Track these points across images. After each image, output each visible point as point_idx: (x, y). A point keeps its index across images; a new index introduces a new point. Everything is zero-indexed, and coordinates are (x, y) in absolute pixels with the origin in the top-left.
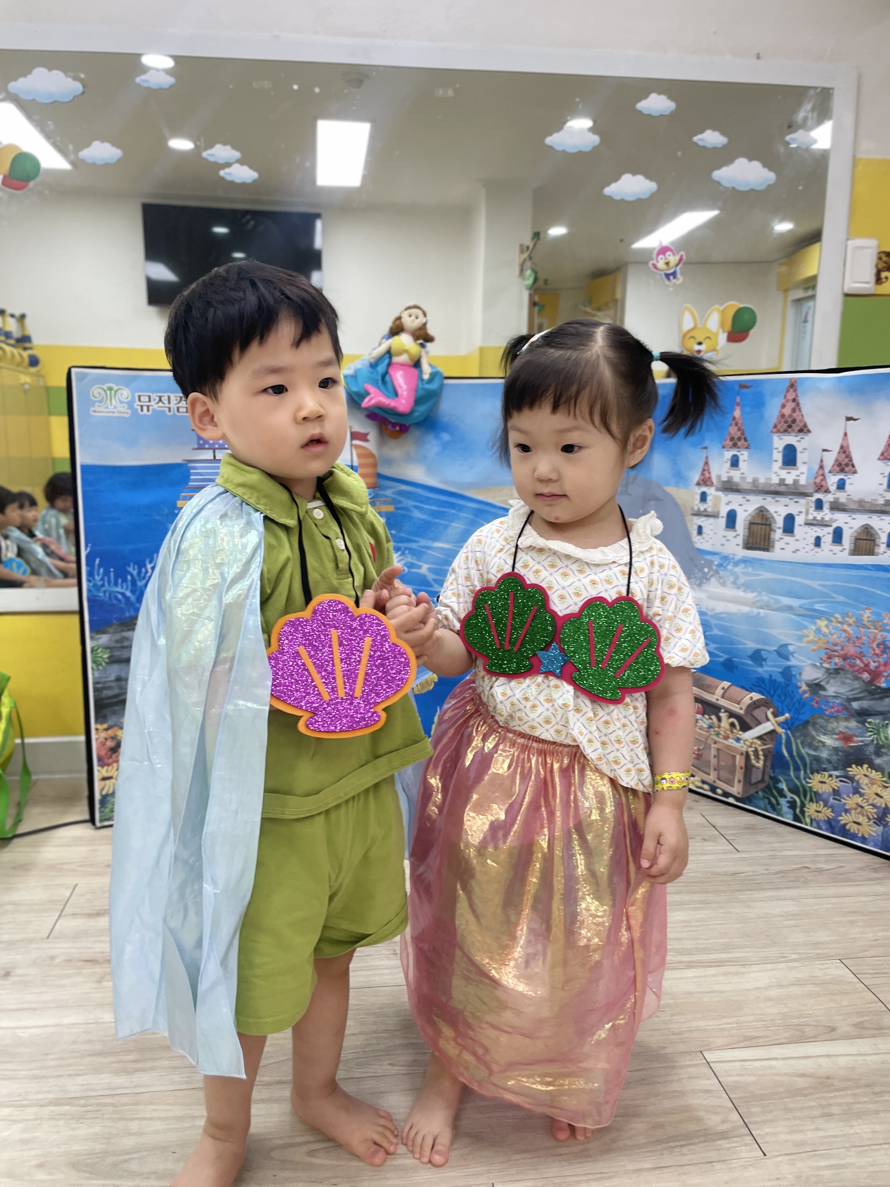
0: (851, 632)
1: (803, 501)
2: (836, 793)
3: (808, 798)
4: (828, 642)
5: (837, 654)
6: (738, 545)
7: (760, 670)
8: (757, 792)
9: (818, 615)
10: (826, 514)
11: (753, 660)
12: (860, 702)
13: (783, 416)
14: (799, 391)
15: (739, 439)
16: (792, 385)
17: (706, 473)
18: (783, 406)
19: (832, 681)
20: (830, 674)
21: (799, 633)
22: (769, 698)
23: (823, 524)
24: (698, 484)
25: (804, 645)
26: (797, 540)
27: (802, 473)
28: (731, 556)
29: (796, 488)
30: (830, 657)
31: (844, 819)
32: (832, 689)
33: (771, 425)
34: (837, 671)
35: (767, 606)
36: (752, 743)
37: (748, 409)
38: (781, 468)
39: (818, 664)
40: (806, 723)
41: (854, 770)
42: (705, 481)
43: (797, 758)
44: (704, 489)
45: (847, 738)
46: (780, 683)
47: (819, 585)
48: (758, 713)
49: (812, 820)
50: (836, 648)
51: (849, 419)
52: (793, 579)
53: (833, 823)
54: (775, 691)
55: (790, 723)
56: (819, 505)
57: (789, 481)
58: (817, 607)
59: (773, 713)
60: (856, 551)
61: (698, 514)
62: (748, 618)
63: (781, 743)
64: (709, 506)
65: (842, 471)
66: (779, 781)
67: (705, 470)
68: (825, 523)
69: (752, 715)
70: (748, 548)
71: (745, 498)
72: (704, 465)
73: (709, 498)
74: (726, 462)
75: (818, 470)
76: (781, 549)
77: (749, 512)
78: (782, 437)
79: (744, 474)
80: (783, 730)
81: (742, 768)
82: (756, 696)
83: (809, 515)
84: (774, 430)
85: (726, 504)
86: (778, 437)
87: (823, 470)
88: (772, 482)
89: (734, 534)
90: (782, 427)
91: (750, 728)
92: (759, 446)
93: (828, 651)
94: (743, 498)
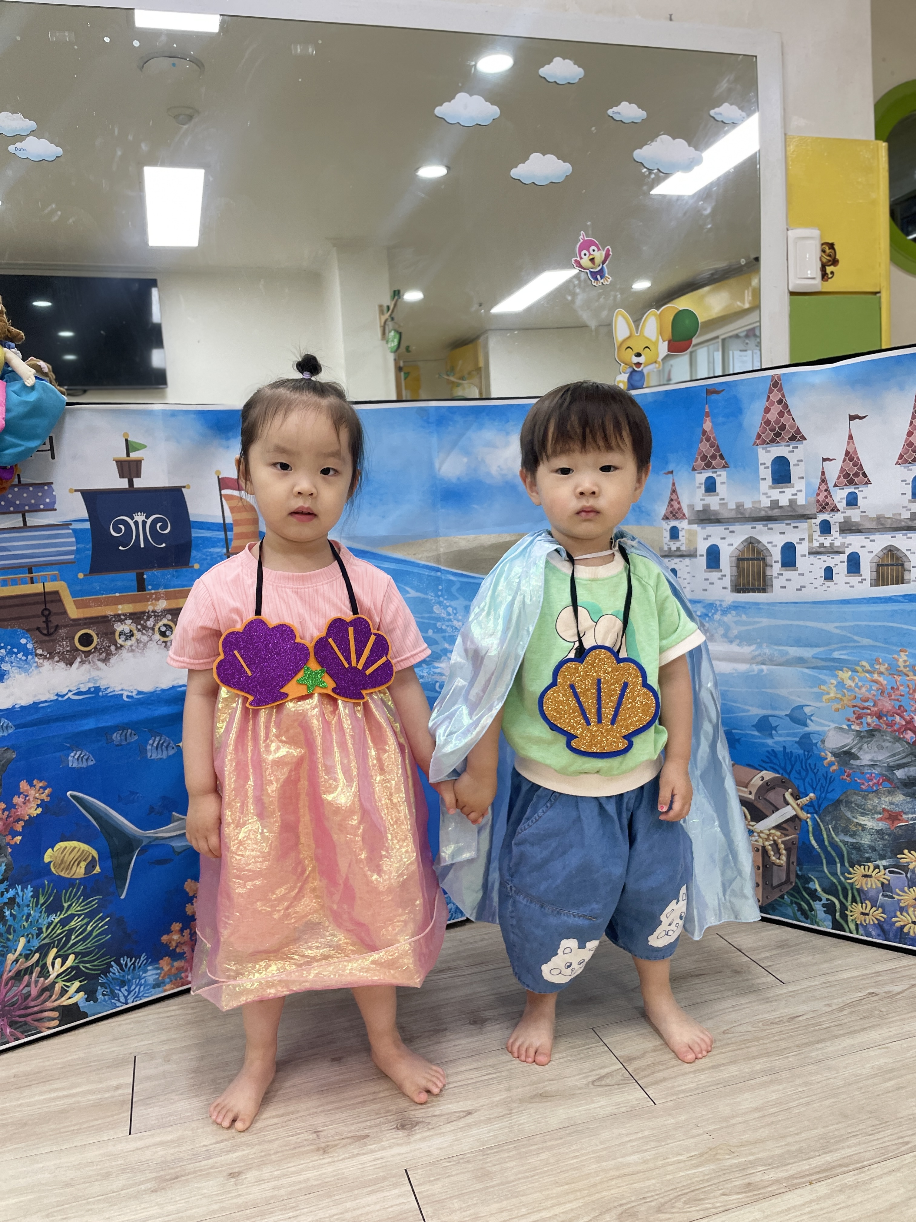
0: (885, 682)
1: (804, 525)
2: (886, 888)
3: (850, 898)
4: (855, 697)
5: (869, 711)
6: (724, 588)
7: (770, 742)
8: (782, 897)
9: (839, 665)
10: (836, 538)
11: (758, 731)
12: (906, 769)
13: (768, 422)
14: (785, 391)
15: (714, 457)
16: (776, 384)
17: (675, 504)
18: (767, 410)
19: (865, 746)
20: (862, 738)
21: (816, 690)
22: (786, 776)
23: (834, 551)
24: (666, 518)
25: (824, 704)
26: (802, 575)
27: (801, 491)
28: (718, 603)
29: (794, 510)
30: (859, 717)
31: (900, 920)
32: (866, 757)
33: (754, 436)
34: (871, 733)
35: (771, 661)
36: (769, 835)
37: (720, 419)
38: (770, 487)
39: (845, 727)
40: (839, 802)
41: (907, 857)
42: (674, 513)
43: (829, 849)
44: (674, 523)
45: (893, 817)
47: (837, 627)
48: (771, 796)
49: (857, 925)
50: (866, 704)
51: (852, 418)
52: (801, 623)
53: (886, 927)
54: (793, 766)
55: (816, 804)
56: (825, 528)
57: (784, 501)
58: (836, 655)
59: (792, 794)
60: (880, 580)
61: (669, 555)
62: (747, 677)
63: (808, 831)
64: (682, 543)
65: (851, 482)
66: (809, 880)
67: (672, 500)
68: (836, 549)
69: (765, 799)
70: (738, 591)
71: (728, 529)
72: (671, 494)
73: (681, 534)
74: (698, 487)
75: (820, 485)
76: (782, 587)
77: (735, 546)
78: (768, 449)
79: (723, 499)
80: (809, 815)
81: (759, 868)
82: (768, 775)
83: (814, 542)
84: (758, 442)
85: (705, 539)
86: (763, 449)
87: (827, 484)
88: (762, 506)
89: (719, 575)
90: (767, 437)
91: (764, 816)
92: (740, 464)
93: (857, 709)
94: (725, 529)
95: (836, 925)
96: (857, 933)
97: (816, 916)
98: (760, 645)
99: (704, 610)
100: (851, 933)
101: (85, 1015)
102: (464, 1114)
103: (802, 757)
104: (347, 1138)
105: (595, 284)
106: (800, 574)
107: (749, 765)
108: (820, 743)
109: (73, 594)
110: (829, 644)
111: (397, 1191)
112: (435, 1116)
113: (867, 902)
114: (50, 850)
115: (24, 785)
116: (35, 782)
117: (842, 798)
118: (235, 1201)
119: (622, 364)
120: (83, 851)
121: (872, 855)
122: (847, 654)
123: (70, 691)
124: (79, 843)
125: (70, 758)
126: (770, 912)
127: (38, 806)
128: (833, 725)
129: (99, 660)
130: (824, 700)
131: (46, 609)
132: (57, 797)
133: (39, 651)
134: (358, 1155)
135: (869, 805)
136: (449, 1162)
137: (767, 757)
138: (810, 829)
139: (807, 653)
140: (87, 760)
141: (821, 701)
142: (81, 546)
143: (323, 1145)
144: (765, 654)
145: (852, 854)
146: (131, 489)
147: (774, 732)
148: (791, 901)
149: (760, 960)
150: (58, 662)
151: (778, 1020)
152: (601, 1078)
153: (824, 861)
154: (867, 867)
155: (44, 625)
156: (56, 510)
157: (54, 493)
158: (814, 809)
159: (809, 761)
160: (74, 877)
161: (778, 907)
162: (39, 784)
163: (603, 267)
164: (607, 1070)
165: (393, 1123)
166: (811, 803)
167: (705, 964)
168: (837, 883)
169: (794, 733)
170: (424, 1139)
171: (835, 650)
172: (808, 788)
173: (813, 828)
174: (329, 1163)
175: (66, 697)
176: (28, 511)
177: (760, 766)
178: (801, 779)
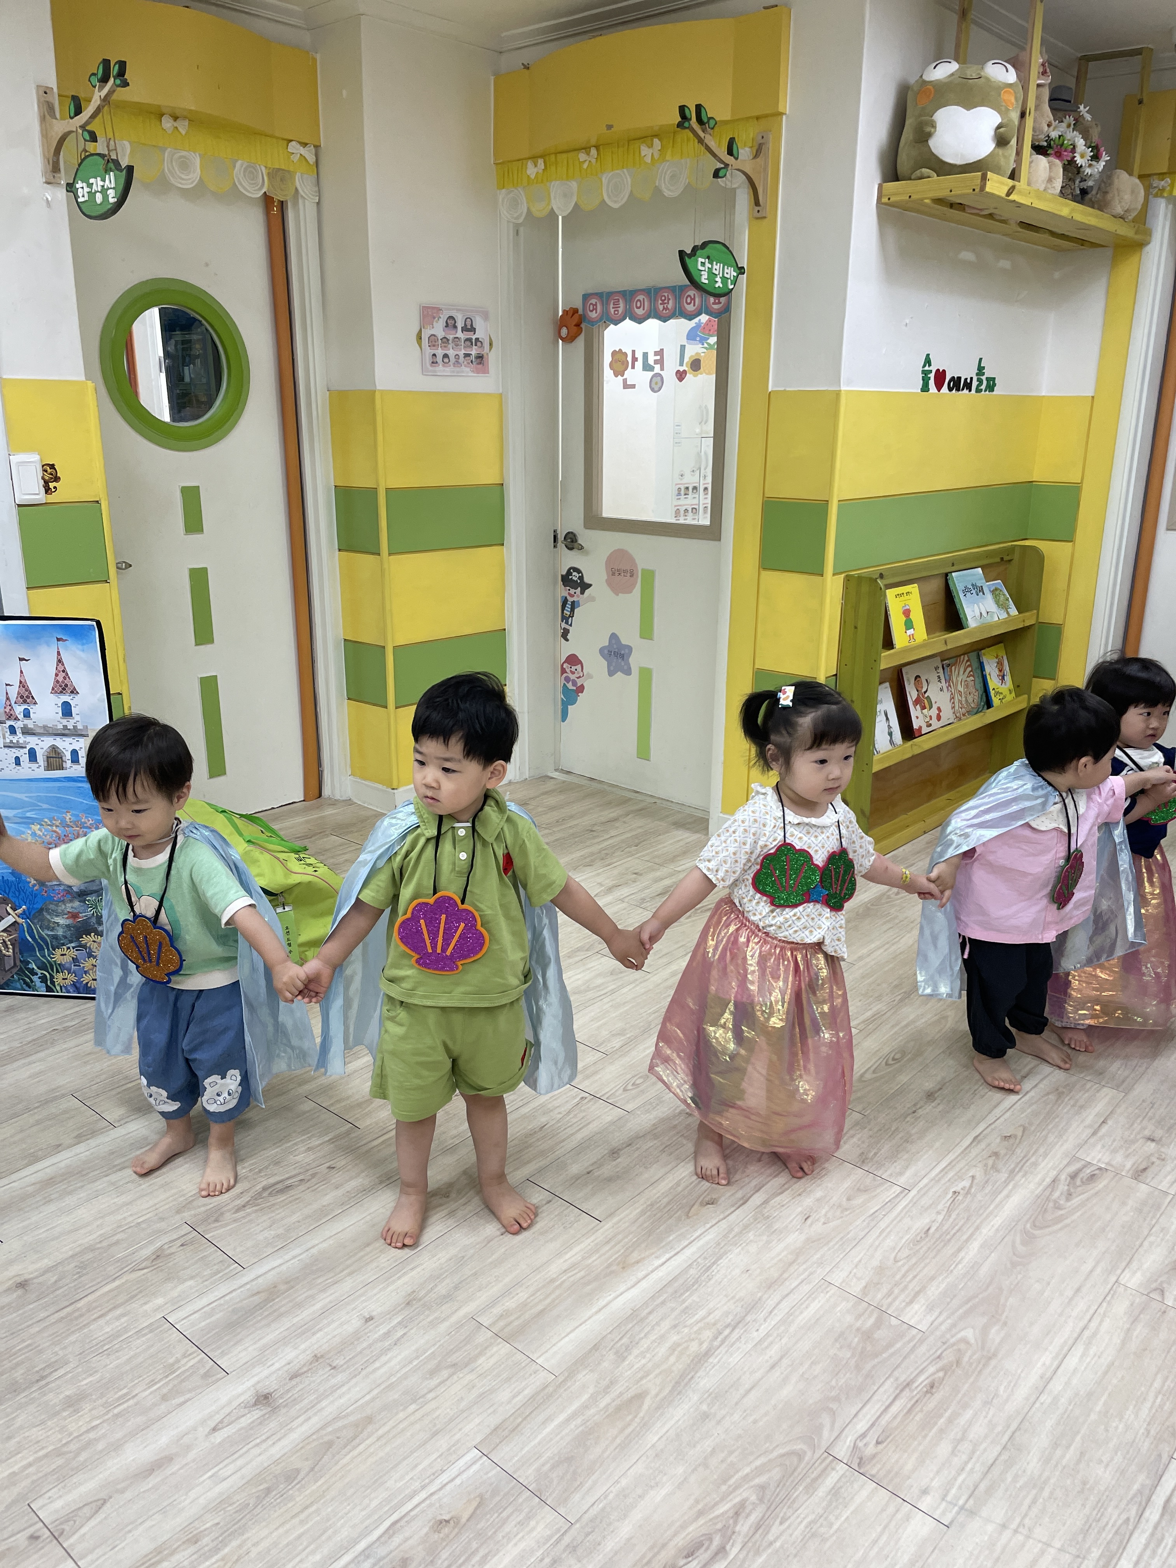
10: (20, 738)
23: (19, 746)
31: (86, 979)
41: (86, 940)
45: (74, 916)
51: (21, 659)
56: (12, 730)
59: (11, 908)
60: (49, 767)
65: (25, 702)
83: (7, 739)
87: (9, 701)
135: (60, 909)
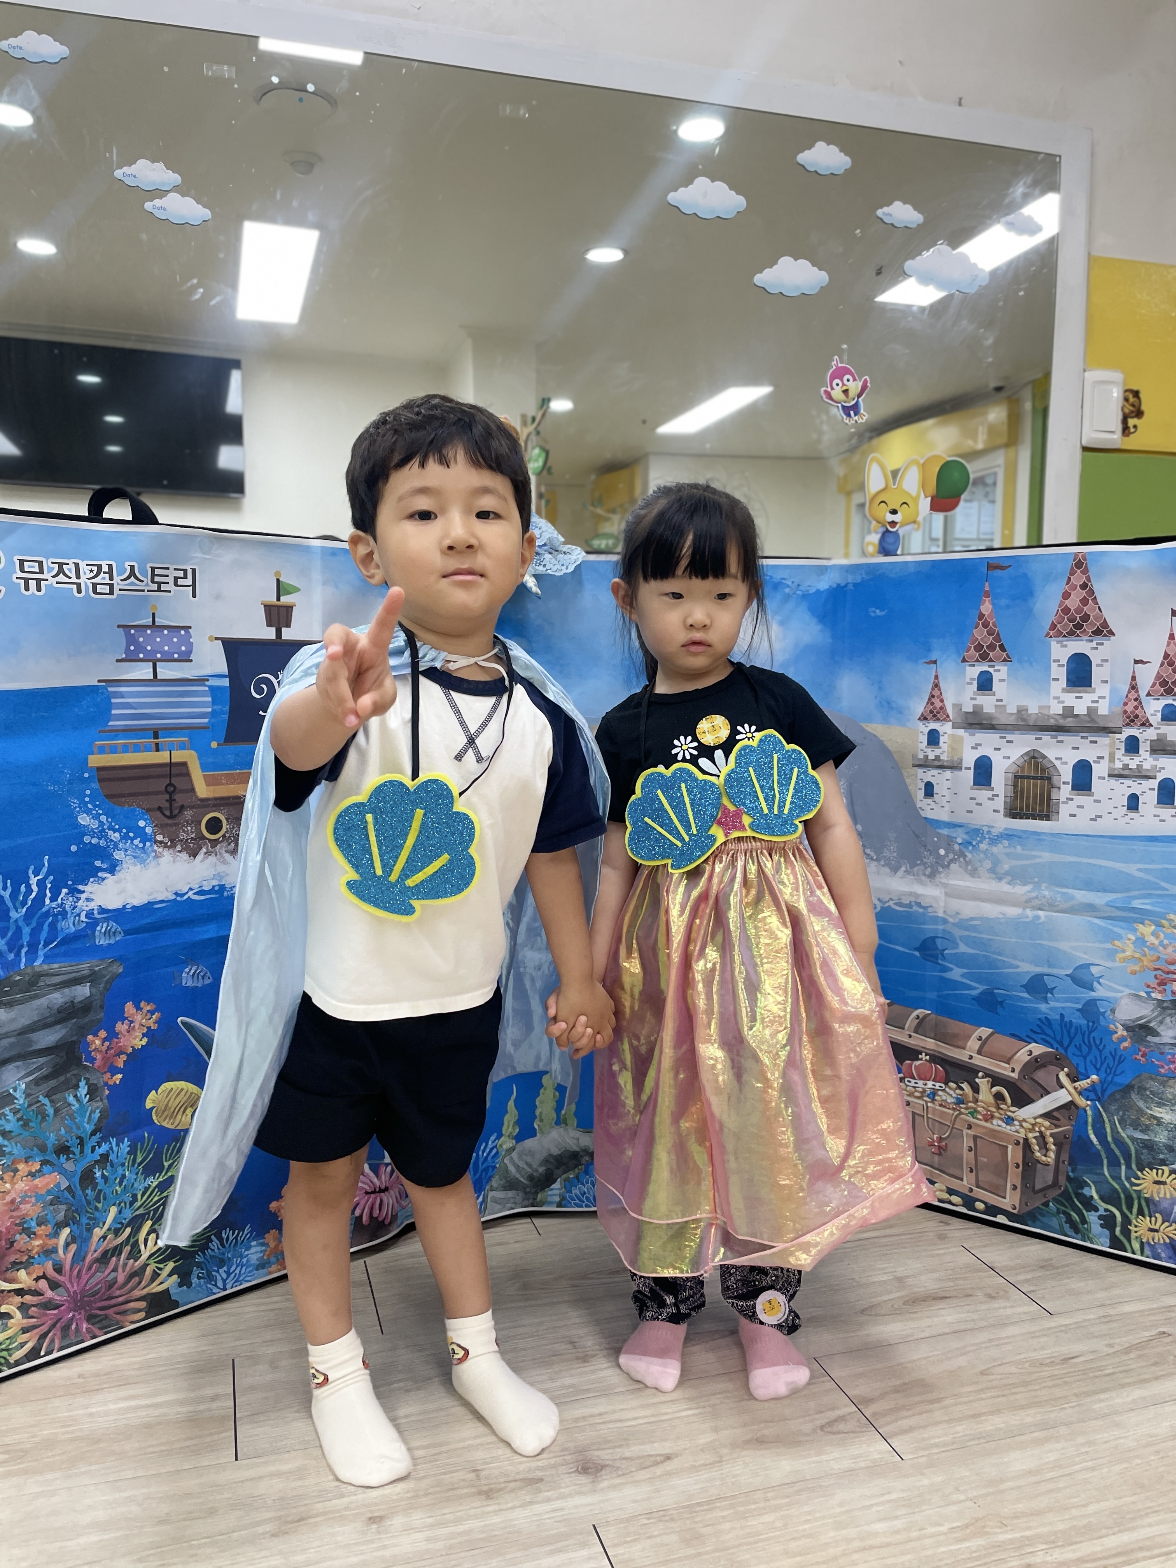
1: (1104, 740)
3: (1135, 1210)
4: (1159, 958)
6: (995, 811)
7: (1043, 1007)
8: (1046, 1204)
9: (1142, 916)
10: (1145, 759)
13: (1066, 610)
14: (1092, 572)
15: (992, 647)
16: (1080, 564)
17: (937, 701)
18: (1066, 595)
19: (1168, 1019)
20: (1164, 1009)
21: (1108, 946)
22: (1062, 1051)
23: (1141, 775)
24: (923, 718)
25: (1118, 964)
26: (1099, 801)
27: (1104, 698)
28: (986, 829)
29: (1093, 720)
30: (1162, 983)
32: (1168, 1034)
33: (1047, 625)
35: (1051, 906)
36: (1033, 1125)
37: (1003, 602)
38: (1064, 690)
39: (1143, 994)
40: (1129, 1088)
42: (935, 713)
43: (1113, 1146)
44: (933, 725)
46: (1079, 1028)
47: (1139, 870)
48: (1041, 1076)
50: (1172, 968)
52: (1092, 861)
56: (1132, 746)
57: (1081, 709)
58: (1136, 904)
59: (1068, 1075)
61: (925, 764)
62: (1017, 924)
64: (943, 751)
65: (1168, 691)
67: (933, 696)
68: (1144, 773)
69: (1033, 1079)
70: (1014, 816)
71: (1005, 737)
72: (933, 689)
73: (942, 739)
74: (968, 683)
75: (1129, 692)
76: (1071, 815)
77: (1013, 759)
78: (1065, 643)
79: (1001, 700)
80: (1089, 1102)
81: (1018, 1166)
82: (1038, 1049)
83: (1117, 762)
84: (1051, 632)
85: (973, 748)
86: (1058, 642)
87: (1137, 692)
88: (1052, 712)
89: (989, 794)
90: (1064, 628)
91: (1030, 1101)
92: (1026, 658)
93: (1160, 972)
94: (1001, 737)
95: (1115, 1243)
96: (1142, 1254)
97: (1089, 1230)
98: (1037, 886)
99: (966, 837)
100: (1134, 1253)
101: (176, 1304)
102: (662, 1458)
103: (1085, 1028)
104: (516, 1481)
105: (847, 421)
106: (1095, 801)
107: (1013, 1035)
108: (1109, 1012)
109: (204, 767)
110: (1127, 890)
111: (585, 1553)
112: (625, 1459)
113: (1157, 1215)
114: (154, 1092)
115: (129, 1007)
116: (142, 1004)
117: (1133, 1083)
118: (380, 1553)
119: (874, 523)
120: (192, 1093)
121: (1168, 1156)
122: (1152, 904)
123: (191, 889)
124: (188, 1084)
125: (184, 975)
126: (1029, 1222)
127: (144, 1035)
128: (1127, 991)
129: (227, 852)
130: (1118, 960)
131: (170, 784)
132: (167, 1024)
133: (160, 838)
134: (531, 1503)
135: (1169, 1093)
136: (648, 1519)
137: (1038, 1025)
138: (1090, 1120)
139: (1099, 899)
140: (203, 977)
141: (1114, 961)
142: (217, 707)
143: (485, 1488)
144: (1044, 897)
145: (1142, 1154)
146: (279, 640)
147: (1049, 995)
148: (1058, 1209)
149: (1019, 1282)
150: (180, 852)
151: (1048, 1361)
152: (830, 1423)
153: (1105, 1161)
154: (1160, 1172)
155: (167, 805)
156: (191, 661)
157: (191, 640)
158: (1097, 1095)
159: (1093, 1035)
160: (178, 1128)
161: (1040, 1217)
162: (146, 1007)
163: (858, 401)
164: (838, 1413)
165: (572, 1466)
166: (1093, 1088)
167: (951, 1284)
168: (1120, 1190)
169: (1077, 999)
170: (613, 1487)
171: (1136, 898)
172: (1091, 1068)
173: (1093, 1119)
174: (495, 1511)
175: (186, 897)
176: (160, 660)
177: (1027, 1036)
178: (1082, 1056)
